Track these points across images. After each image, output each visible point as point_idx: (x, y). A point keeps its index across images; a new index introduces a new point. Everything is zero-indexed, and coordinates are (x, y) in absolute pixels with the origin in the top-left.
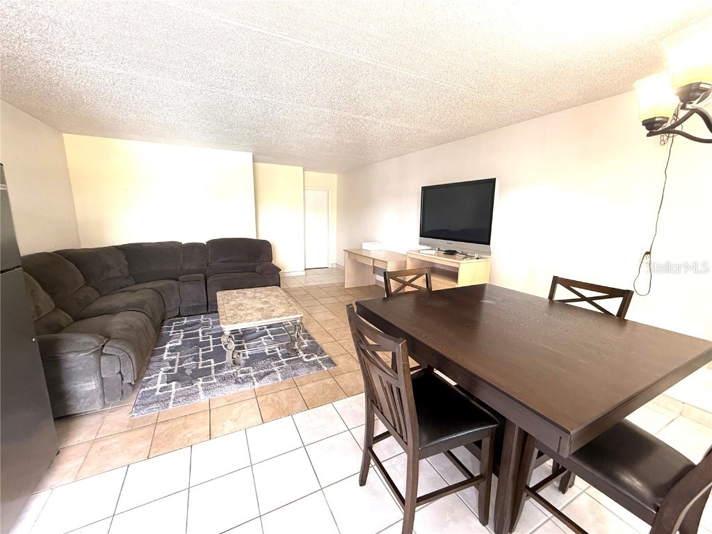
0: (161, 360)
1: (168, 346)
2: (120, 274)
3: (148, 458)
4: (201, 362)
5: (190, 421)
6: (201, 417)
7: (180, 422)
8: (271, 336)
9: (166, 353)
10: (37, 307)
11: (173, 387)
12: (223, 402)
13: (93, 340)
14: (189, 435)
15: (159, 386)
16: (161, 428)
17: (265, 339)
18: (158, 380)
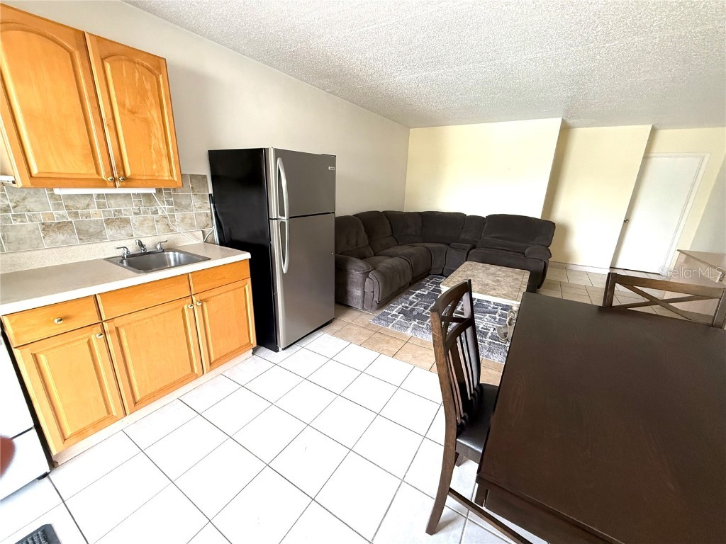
0: (407, 299)
1: (418, 292)
2: (414, 233)
3: (360, 345)
4: (427, 311)
5: (392, 341)
6: (398, 342)
7: (387, 338)
8: (498, 317)
9: (413, 296)
10: (357, 242)
11: (400, 317)
12: (418, 343)
13: (364, 266)
14: (385, 348)
15: (394, 312)
16: (378, 335)
17: (490, 316)
18: (395, 309)
